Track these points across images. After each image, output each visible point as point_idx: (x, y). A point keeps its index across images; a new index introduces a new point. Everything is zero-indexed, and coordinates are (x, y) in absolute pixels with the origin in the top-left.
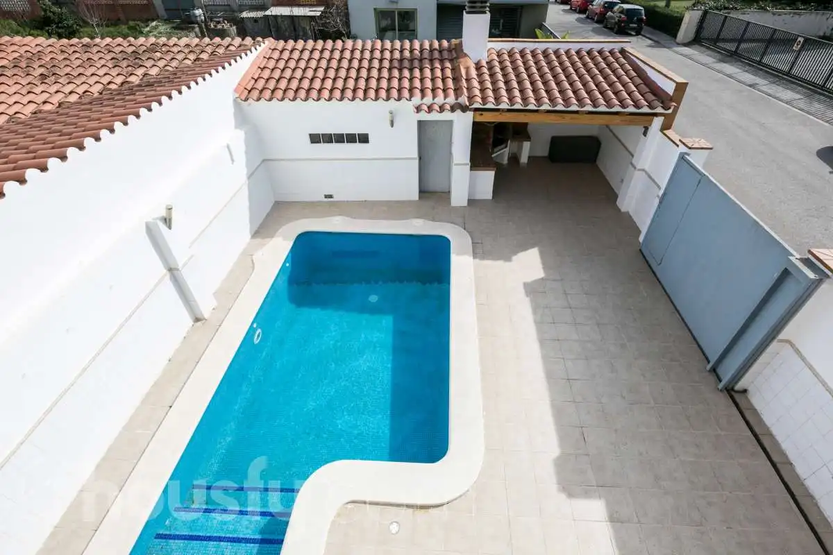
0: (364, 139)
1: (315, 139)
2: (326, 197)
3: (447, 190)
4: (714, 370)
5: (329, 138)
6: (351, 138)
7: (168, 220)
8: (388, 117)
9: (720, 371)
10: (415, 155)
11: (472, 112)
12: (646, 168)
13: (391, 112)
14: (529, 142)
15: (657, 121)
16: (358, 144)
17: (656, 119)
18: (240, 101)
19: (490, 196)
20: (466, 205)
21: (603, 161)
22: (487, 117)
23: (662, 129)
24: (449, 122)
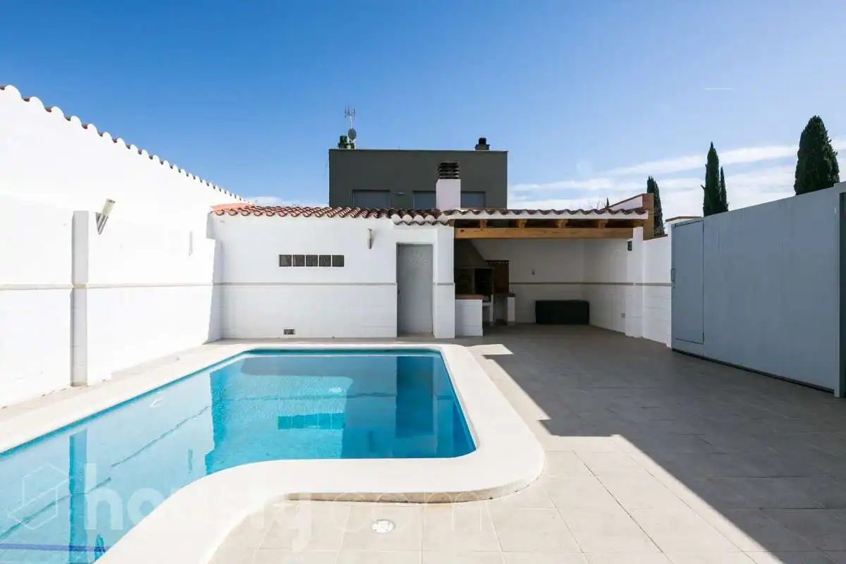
0: (339, 261)
1: (286, 261)
2: (285, 333)
3: (430, 332)
4: (844, 395)
5: (300, 261)
6: (325, 261)
8: (368, 235)
10: (394, 279)
11: (453, 228)
12: (644, 282)
13: (370, 230)
14: (513, 298)
15: (638, 232)
16: (332, 268)
17: (635, 230)
18: (215, 215)
19: (480, 333)
20: (454, 336)
21: (597, 318)
22: (469, 233)
23: (645, 238)
24: (429, 247)
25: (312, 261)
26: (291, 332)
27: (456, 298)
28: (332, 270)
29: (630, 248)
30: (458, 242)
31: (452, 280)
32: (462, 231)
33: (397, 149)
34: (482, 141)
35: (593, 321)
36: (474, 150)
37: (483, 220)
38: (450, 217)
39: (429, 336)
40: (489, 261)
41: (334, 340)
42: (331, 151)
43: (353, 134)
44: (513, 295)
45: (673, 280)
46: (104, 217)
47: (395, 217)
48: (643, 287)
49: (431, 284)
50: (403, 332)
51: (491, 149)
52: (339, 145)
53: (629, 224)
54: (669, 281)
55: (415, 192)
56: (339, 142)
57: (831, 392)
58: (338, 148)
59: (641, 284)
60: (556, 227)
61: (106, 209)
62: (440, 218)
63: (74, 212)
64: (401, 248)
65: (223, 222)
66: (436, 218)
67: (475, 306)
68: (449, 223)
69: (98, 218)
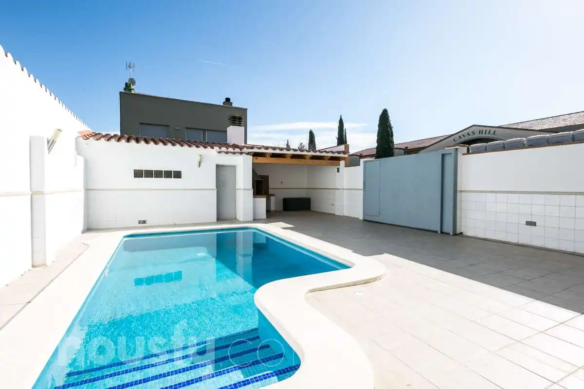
0: (178, 175)
1: (138, 174)
2: (139, 223)
4: (442, 232)
5: (149, 174)
6: (168, 174)
7: (50, 143)
8: (198, 159)
9: (445, 230)
10: (213, 186)
11: (252, 157)
12: (345, 188)
13: (201, 156)
14: (274, 197)
15: (342, 163)
16: (173, 179)
17: (341, 162)
18: (81, 139)
19: (264, 216)
20: (252, 220)
21: (314, 206)
22: (260, 160)
23: (346, 166)
24: (234, 167)
25: (159, 174)
26: (144, 222)
27: (253, 198)
28: (173, 180)
29: (338, 171)
30: (254, 165)
31: (251, 187)
32: (256, 159)
33: (167, 97)
34: (228, 100)
35: (312, 209)
36: (222, 104)
37: (270, 153)
38: (250, 150)
39: (234, 220)
40: (261, 176)
41: (175, 225)
42: (121, 93)
43: (132, 81)
44: (273, 195)
45: (364, 187)
46: (53, 141)
47: (216, 148)
48: (345, 191)
49: (235, 190)
50: (220, 219)
51: (234, 105)
52: (125, 89)
53: (338, 159)
54: (362, 188)
55: (187, 128)
56: (125, 87)
57: (437, 232)
58: (124, 91)
59: (344, 189)
60: (305, 159)
61: (56, 135)
62: (243, 151)
63: (30, 137)
64: (218, 167)
65: (87, 144)
66: (241, 150)
67: (262, 201)
68: (248, 154)
69: (48, 142)
